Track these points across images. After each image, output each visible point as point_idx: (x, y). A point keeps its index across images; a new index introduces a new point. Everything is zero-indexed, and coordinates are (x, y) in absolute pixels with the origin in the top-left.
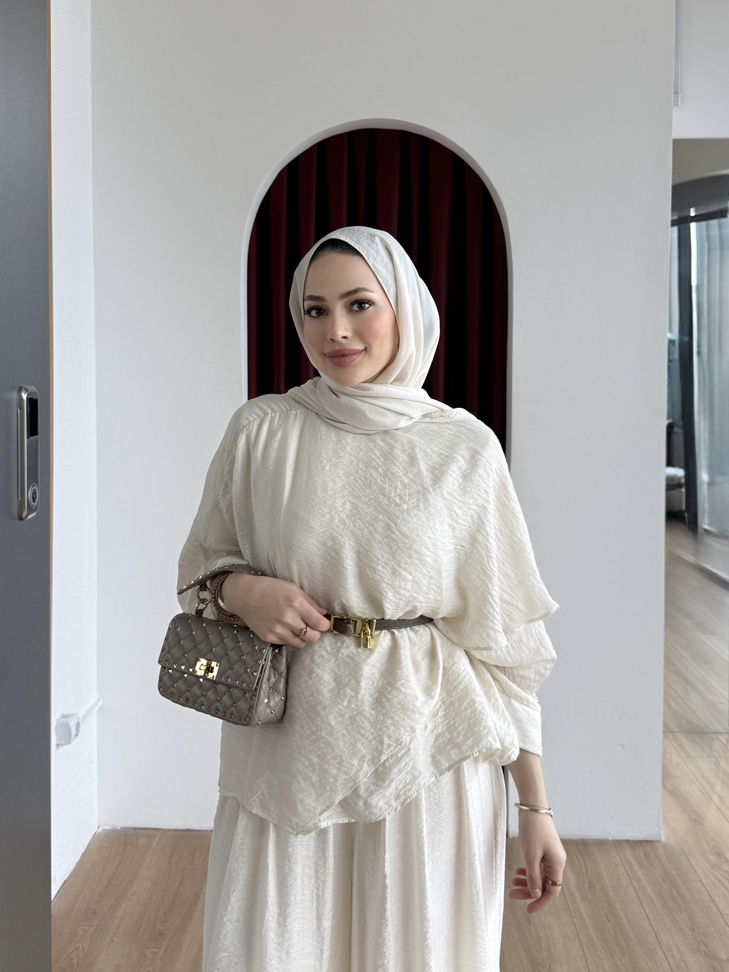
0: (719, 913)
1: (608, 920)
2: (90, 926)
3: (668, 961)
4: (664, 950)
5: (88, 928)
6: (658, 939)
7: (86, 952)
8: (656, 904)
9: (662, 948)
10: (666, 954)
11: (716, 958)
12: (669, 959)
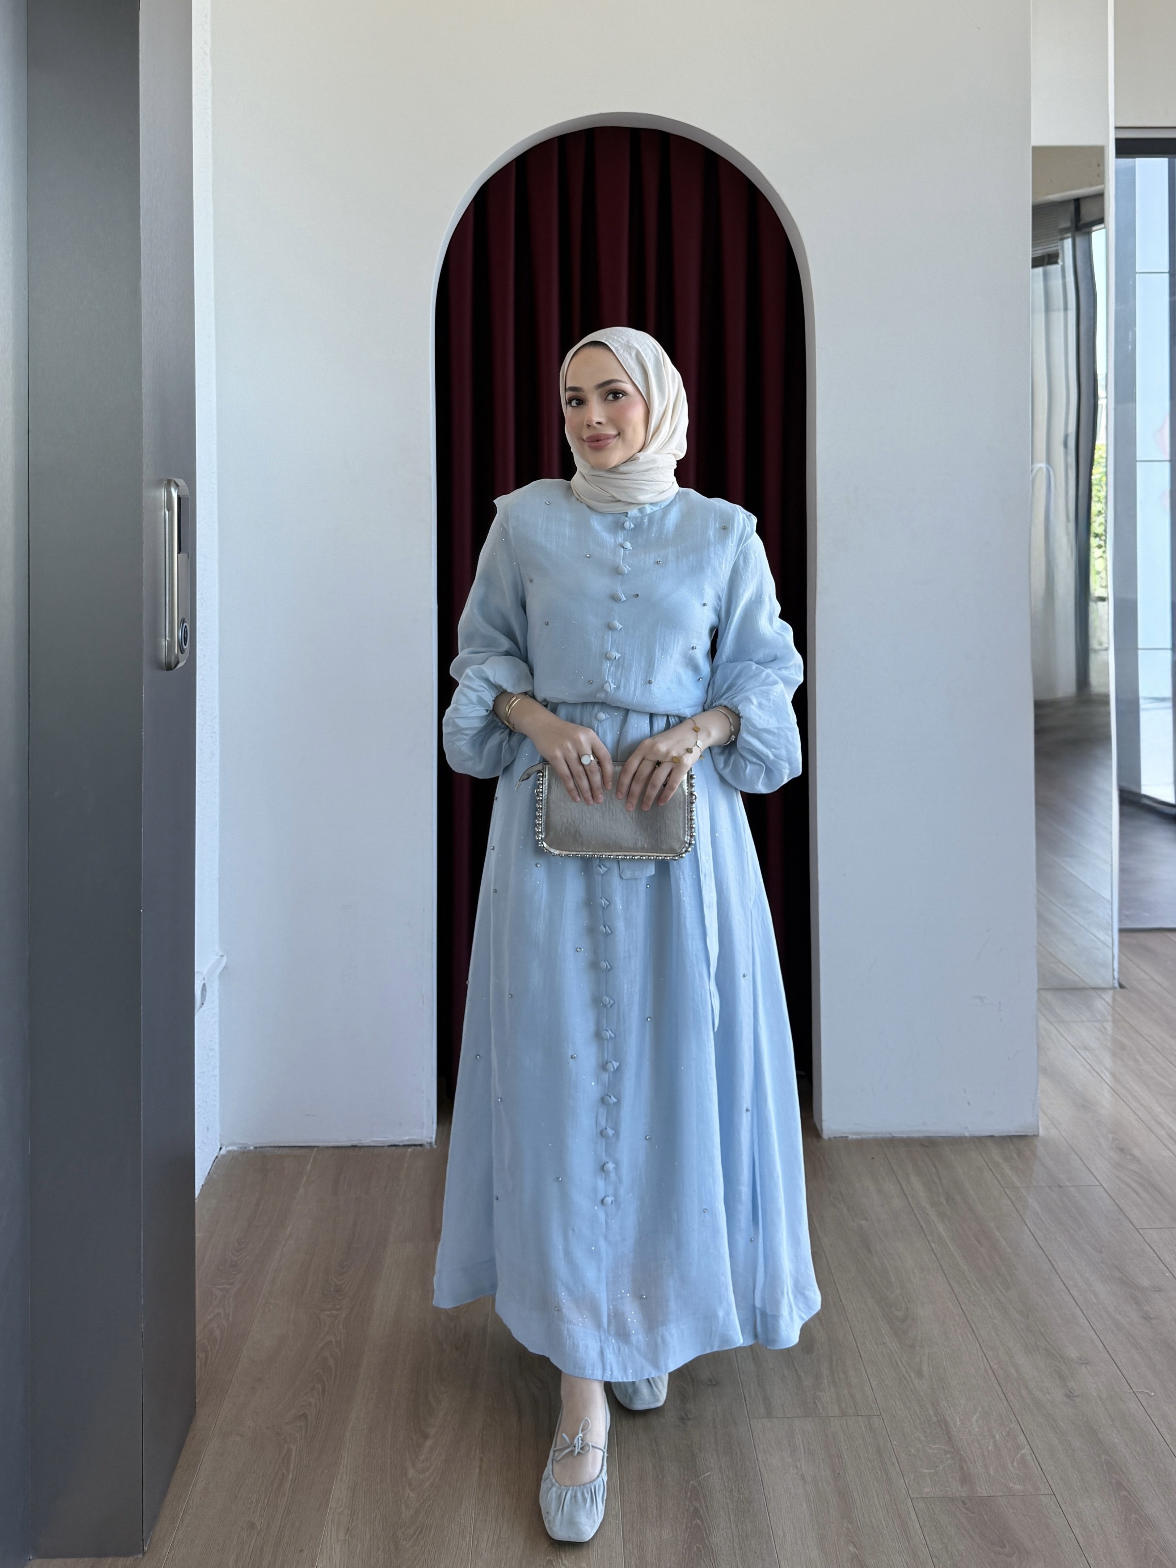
0: (1132, 1227)
1: (980, 1244)
2: (231, 1284)
4: (1064, 1280)
5: (228, 1287)
6: (1053, 1266)
8: (1043, 1219)
9: (1059, 1275)
10: (1067, 1285)
11: (1137, 1287)
12: (1071, 1291)
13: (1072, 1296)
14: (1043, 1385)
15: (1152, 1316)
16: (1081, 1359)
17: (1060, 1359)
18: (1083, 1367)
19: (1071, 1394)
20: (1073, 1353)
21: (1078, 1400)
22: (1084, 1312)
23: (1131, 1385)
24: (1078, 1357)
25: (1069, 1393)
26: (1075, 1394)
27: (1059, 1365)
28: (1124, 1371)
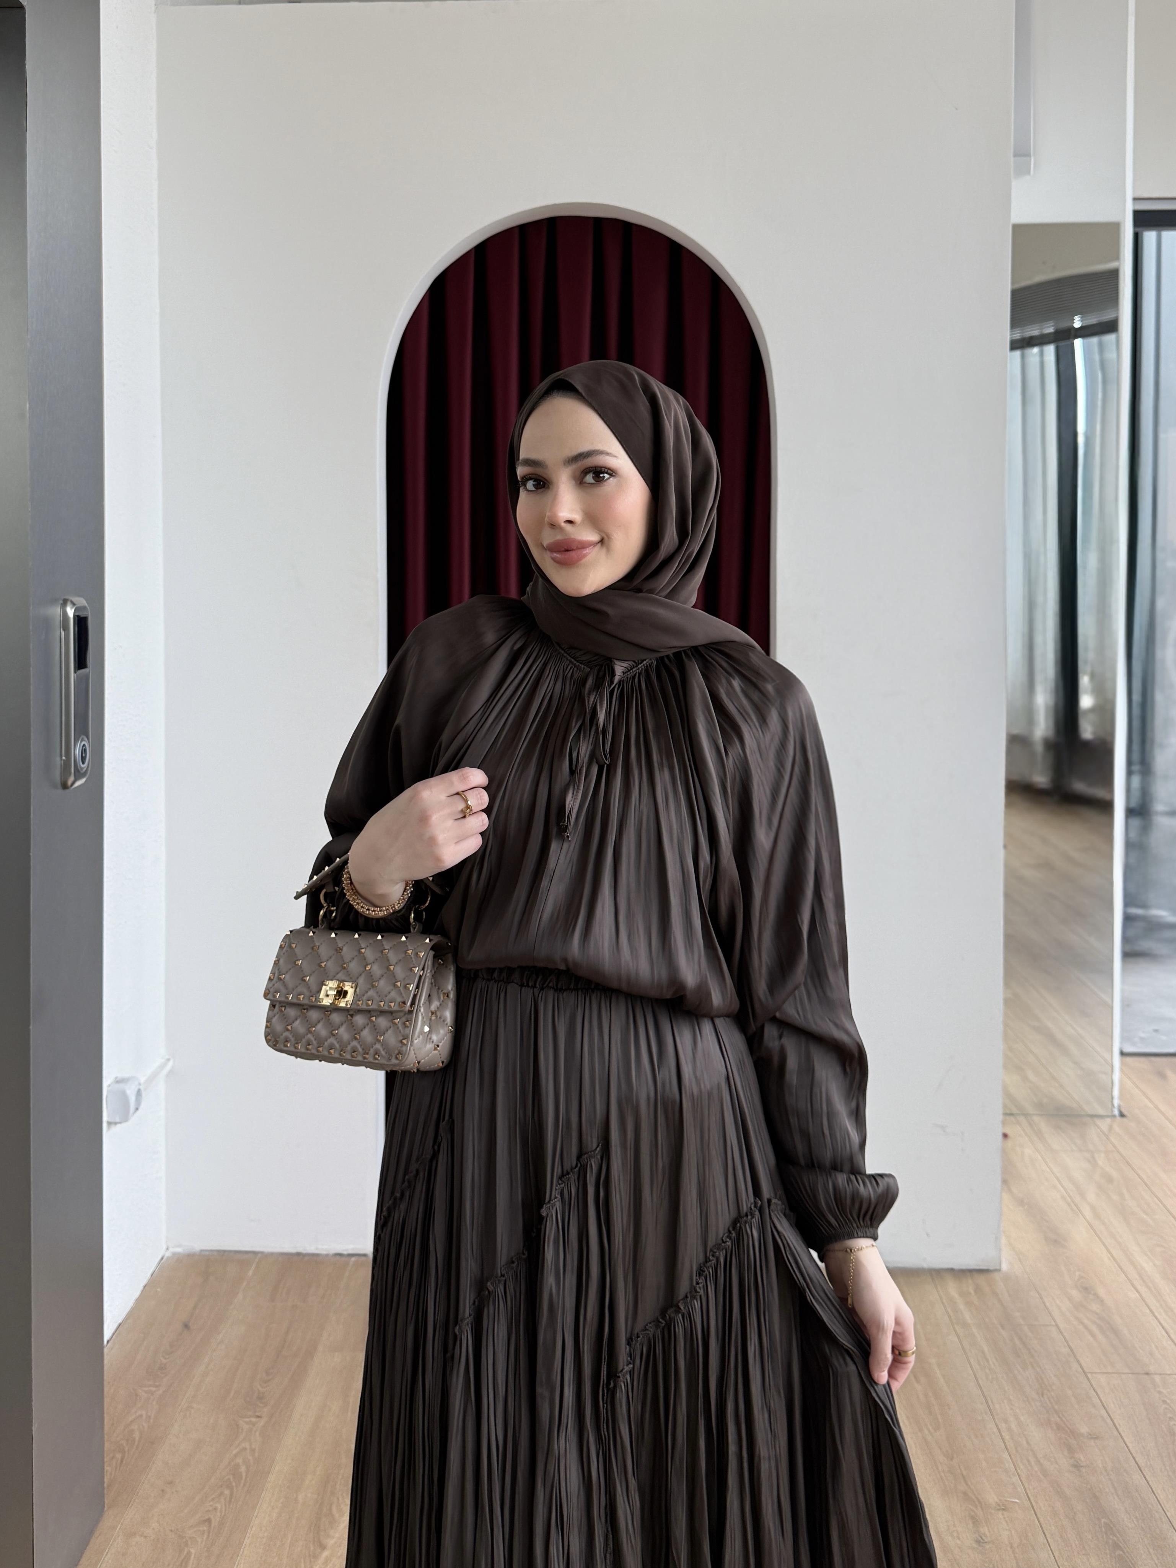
0: (1080, 1370)
2: (157, 1386)
3: (1001, 1436)
4: (997, 1422)
5: (153, 1389)
6: (988, 1406)
7: (152, 1421)
8: (989, 1358)
9: (994, 1419)
10: (1000, 1427)
11: (1073, 1433)
12: (1003, 1434)
13: (1003, 1439)
14: (954, 1529)
15: (1082, 1465)
16: (999, 1505)
17: (977, 1503)
18: (1000, 1512)
19: (982, 1541)
20: (992, 1498)
21: (987, 1547)
22: (1013, 1456)
23: (1047, 1534)
24: (996, 1502)
25: (980, 1539)
26: (986, 1540)
27: (976, 1511)
28: (1041, 1519)
